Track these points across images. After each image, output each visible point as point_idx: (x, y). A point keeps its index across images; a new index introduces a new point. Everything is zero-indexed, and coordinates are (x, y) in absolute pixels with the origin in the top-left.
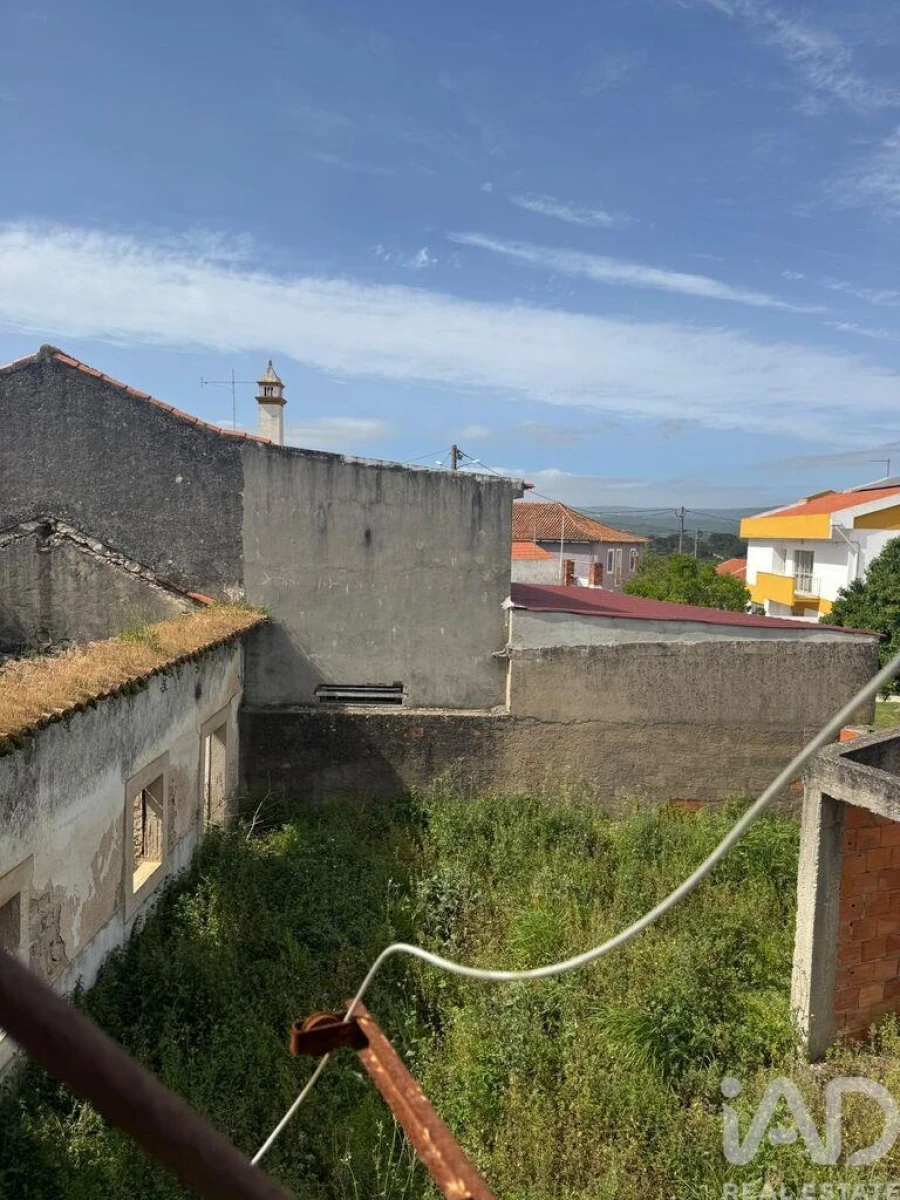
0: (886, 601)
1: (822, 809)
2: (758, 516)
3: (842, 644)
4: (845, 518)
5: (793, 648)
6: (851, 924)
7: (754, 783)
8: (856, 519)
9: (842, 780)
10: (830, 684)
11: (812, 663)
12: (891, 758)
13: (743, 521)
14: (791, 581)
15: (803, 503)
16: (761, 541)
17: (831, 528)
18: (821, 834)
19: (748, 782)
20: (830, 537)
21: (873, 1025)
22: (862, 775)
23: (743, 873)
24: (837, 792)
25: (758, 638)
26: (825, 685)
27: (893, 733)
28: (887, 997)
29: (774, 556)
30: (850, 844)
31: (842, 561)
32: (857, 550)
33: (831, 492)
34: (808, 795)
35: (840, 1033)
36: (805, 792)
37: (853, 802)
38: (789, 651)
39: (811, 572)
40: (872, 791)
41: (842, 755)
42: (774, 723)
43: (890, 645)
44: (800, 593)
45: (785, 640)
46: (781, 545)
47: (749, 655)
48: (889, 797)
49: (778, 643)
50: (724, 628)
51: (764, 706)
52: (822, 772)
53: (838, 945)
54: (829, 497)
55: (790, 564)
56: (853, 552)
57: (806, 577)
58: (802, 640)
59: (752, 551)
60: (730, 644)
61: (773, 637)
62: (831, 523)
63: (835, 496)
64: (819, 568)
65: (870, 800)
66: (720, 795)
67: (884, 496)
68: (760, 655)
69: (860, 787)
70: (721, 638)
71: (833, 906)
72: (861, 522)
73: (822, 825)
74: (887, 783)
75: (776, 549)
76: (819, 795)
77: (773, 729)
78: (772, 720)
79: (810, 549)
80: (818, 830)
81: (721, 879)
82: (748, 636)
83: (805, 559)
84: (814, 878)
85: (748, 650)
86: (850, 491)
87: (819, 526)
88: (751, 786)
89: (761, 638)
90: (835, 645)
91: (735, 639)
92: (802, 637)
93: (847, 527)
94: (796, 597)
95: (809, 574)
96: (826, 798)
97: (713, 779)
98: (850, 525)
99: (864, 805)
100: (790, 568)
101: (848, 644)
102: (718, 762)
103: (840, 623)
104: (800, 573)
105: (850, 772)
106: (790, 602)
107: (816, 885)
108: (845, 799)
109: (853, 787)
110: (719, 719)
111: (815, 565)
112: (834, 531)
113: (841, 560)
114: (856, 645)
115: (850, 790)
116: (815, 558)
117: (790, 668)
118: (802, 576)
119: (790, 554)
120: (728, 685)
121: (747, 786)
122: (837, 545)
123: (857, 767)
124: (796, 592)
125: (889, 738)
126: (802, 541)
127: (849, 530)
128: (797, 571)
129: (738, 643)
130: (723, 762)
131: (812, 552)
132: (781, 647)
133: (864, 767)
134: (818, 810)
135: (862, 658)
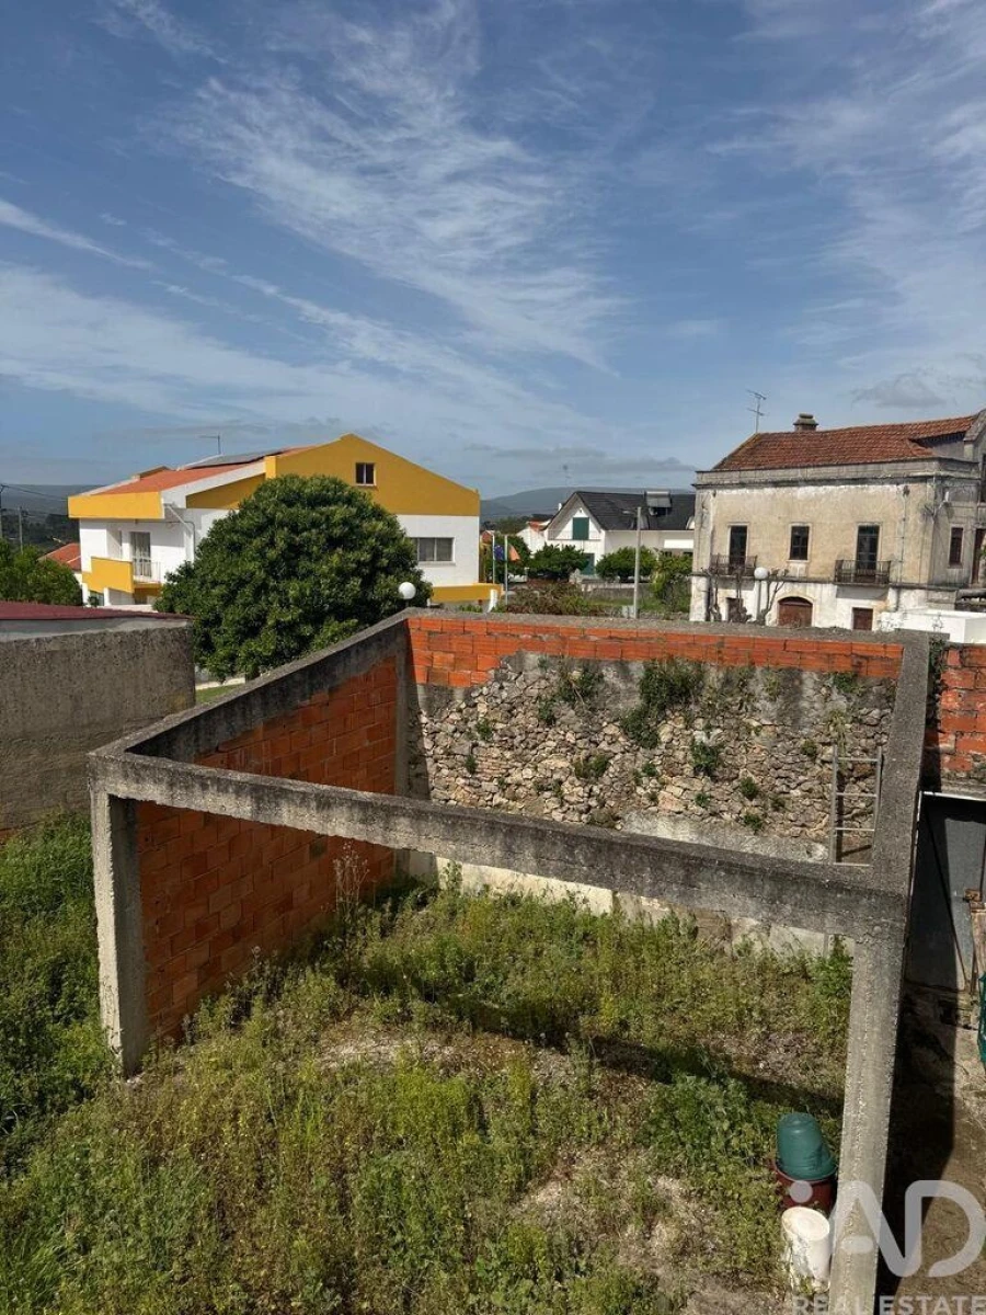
0: (215, 584)
1: (111, 812)
2: (88, 494)
3: (154, 630)
4: (177, 496)
5: (102, 639)
6: (157, 923)
7: (73, 795)
8: (188, 498)
9: (126, 776)
10: (147, 675)
11: (126, 654)
12: (181, 745)
13: (70, 499)
14: (128, 567)
15: (135, 479)
16: (95, 523)
17: (163, 508)
18: (112, 838)
19: (65, 795)
20: (163, 517)
21: (187, 1016)
22: (145, 767)
23: (59, 898)
24: (123, 790)
25: (60, 632)
26: (141, 676)
27: (182, 717)
28: (201, 983)
29: (109, 539)
30: (147, 840)
31: (180, 544)
32: (191, 530)
33: (165, 468)
34: (96, 800)
35: (153, 1037)
36: (92, 797)
37: (139, 798)
38: (98, 643)
39: (149, 555)
40: (155, 782)
41: (127, 750)
42: (89, 725)
43: (221, 627)
44: (140, 579)
45: (90, 631)
46: (115, 527)
47: (52, 653)
48: (171, 785)
49: (84, 636)
50: (19, 624)
51: (76, 708)
52: (105, 772)
53: (145, 948)
54: (164, 473)
55: (126, 547)
56: (189, 534)
57: (146, 561)
58: (111, 631)
59: (83, 532)
60: (28, 642)
61: (79, 630)
62: (163, 501)
63: (169, 472)
64: (157, 551)
65: (154, 793)
66: (35, 816)
67: (214, 474)
68: (65, 651)
69: (144, 779)
70: (15, 636)
71: (135, 908)
72: (194, 501)
73: (112, 828)
74: (168, 771)
75: (108, 530)
76: (106, 798)
77: (87, 731)
78: (85, 722)
79: (147, 531)
80: (109, 835)
81: (34, 912)
82: (48, 631)
83: (142, 542)
84: (110, 886)
85: (51, 647)
86: (183, 468)
87: (151, 506)
88: (70, 799)
89: (65, 631)
90: (147, 632)
91: (34, 636)
92: (111, 627)
93: (180, 506)
94: (135, 583)
95: (147, 558)
96: (113, 799)
97: (24, 800)
98: (182, 504)
99: (150, 799)
100: (127, 552)
101: (161, 630)
102: (28, 779)
103: (171, 610)
104: (138, 558)
105: (133, 767)
106: (129, 589)
107: (112, 894)
108: (131, 796)
109: (137, 782)
110: (24, 731)
111: (153, 548)
112: (166, 510)
113: (176, 542)
114: (169, 631)
115: (135, 785)
116: (152, 541)
117: (100, 662)
118: (141, 561)
119: (126, 536)
120: (30, 691)
121: (65, 800)
122: (171, 525)
123: (140, 759)
124: (135, 578)
125: (178, 723)
126: (137, 521)
127: (182, 510)
128: (134, 554)
129: (38, 640)
130: (34, 778)
131: (149, 534)
132: (88, 640)
133: (148, 758)
134: (107, 814)
135: (177, 643)
